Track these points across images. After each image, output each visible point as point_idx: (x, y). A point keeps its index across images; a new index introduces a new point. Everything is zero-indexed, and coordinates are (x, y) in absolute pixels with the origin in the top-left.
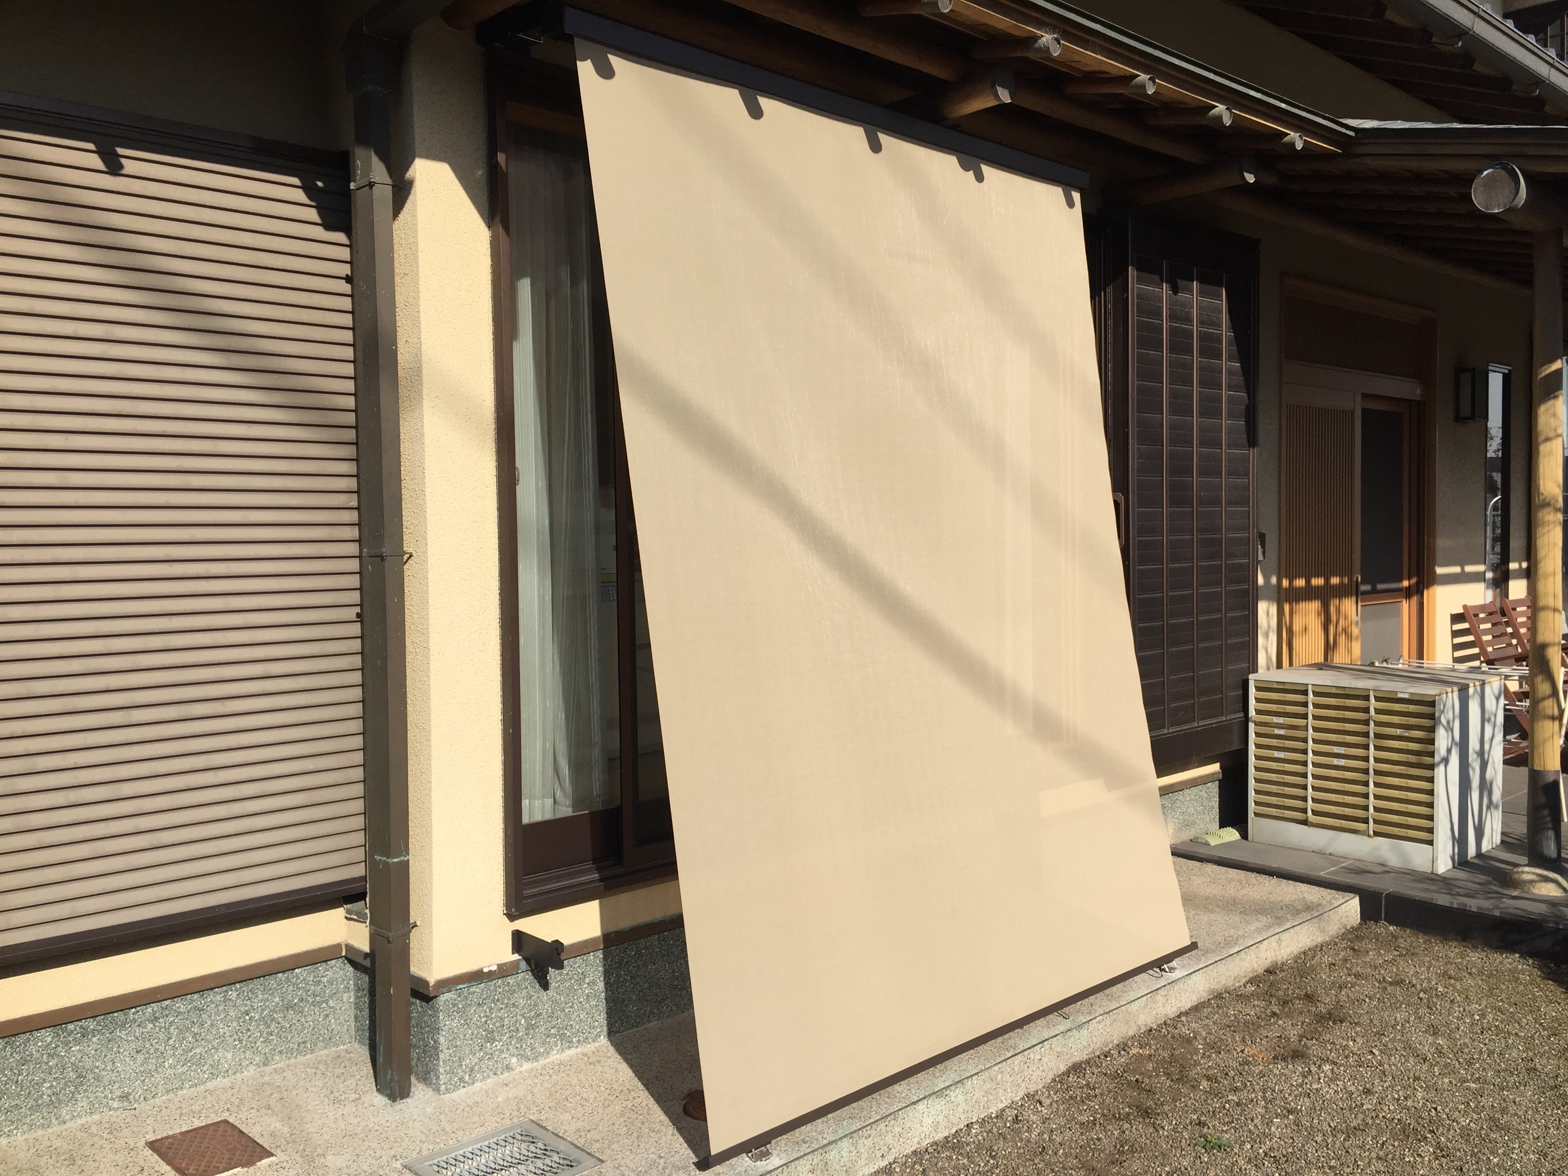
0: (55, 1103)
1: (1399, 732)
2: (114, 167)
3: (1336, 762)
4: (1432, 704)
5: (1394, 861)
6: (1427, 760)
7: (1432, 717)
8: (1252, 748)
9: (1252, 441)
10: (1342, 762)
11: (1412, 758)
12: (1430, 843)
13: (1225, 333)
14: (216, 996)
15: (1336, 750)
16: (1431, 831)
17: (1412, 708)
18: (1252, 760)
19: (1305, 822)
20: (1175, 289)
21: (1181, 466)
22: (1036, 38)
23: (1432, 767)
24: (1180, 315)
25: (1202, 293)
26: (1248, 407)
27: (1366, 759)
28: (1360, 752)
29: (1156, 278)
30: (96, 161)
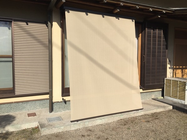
0: (22, 109)
1: (181, 86)
2: (27, 24)
3: (174, 89)
4: (185, 83)
5: (180, 102)
6: (185, 90)
7: (185, 84)
8: (165, 87)
9: (167, 49)
10: (175, 90)
11: (183, 89)
12: (185, 100)
13: (162, 35)
14: (37, 102)
15: (174, 88)
16: (185, 99)
17: (183, 83)
18: (165, 89)
19: (170, 97)
20: (154, 30)
21: (154, 52)
22: (120, 4)
23: (185, 91)
24: (155, 34)
25: (158, 31)
26: (166, 45)
27: (178, 89)
28: (177, 88)
29: (151, 29)
30: (26, 24)
